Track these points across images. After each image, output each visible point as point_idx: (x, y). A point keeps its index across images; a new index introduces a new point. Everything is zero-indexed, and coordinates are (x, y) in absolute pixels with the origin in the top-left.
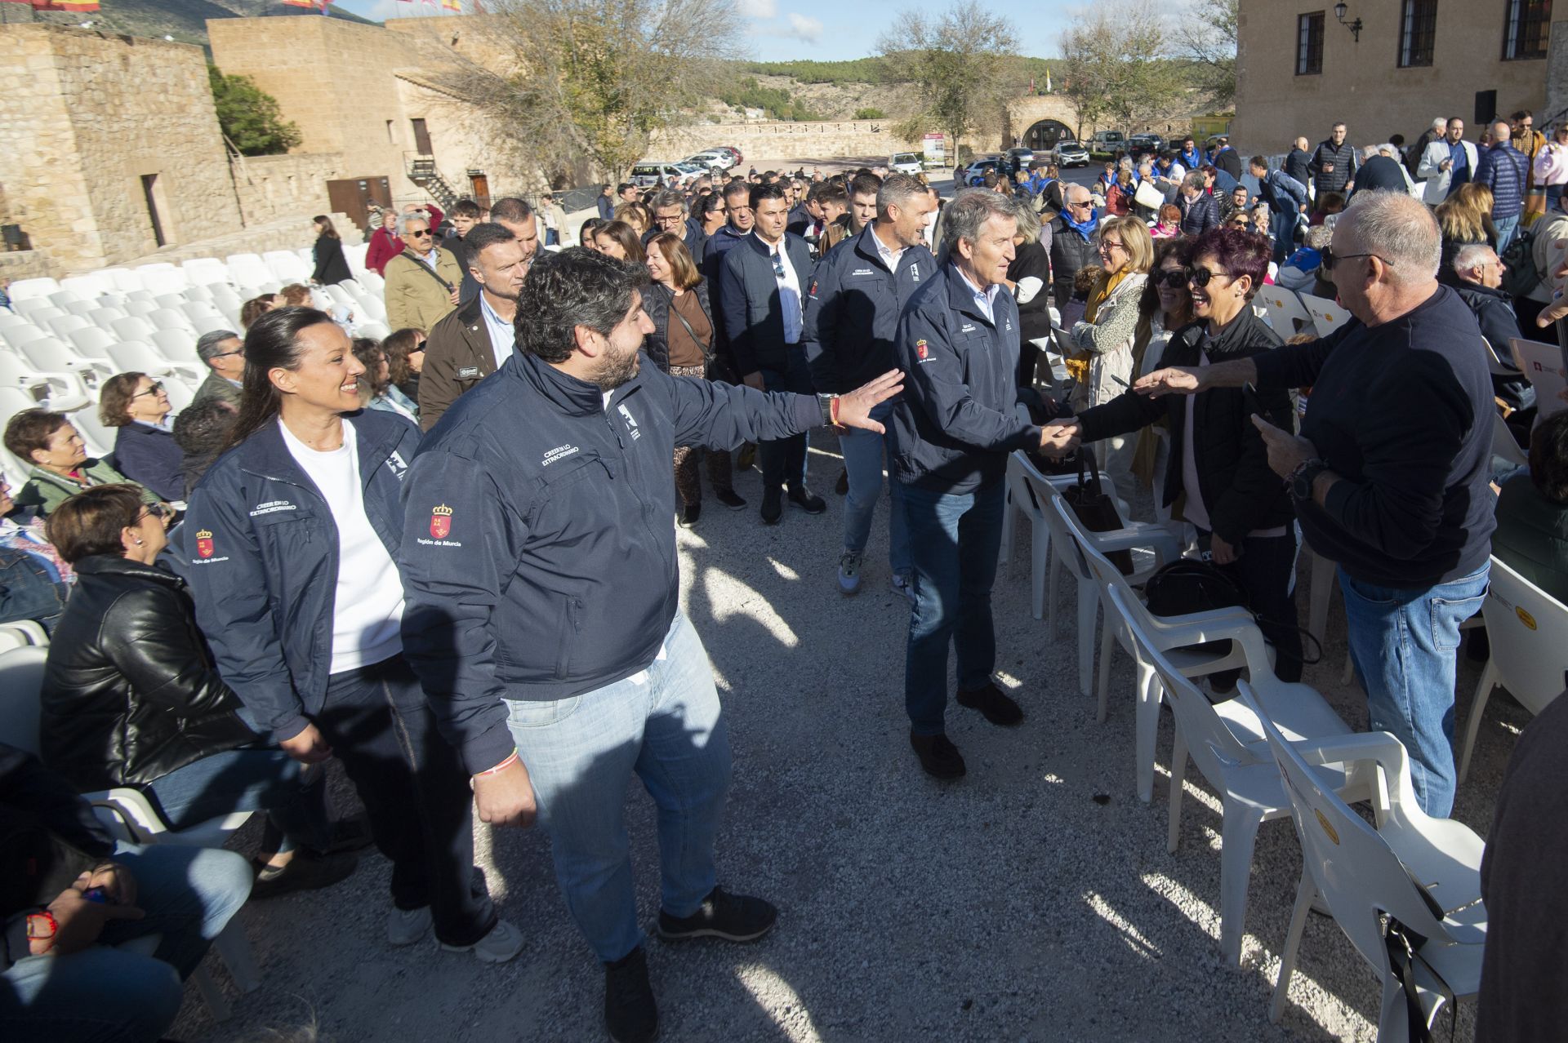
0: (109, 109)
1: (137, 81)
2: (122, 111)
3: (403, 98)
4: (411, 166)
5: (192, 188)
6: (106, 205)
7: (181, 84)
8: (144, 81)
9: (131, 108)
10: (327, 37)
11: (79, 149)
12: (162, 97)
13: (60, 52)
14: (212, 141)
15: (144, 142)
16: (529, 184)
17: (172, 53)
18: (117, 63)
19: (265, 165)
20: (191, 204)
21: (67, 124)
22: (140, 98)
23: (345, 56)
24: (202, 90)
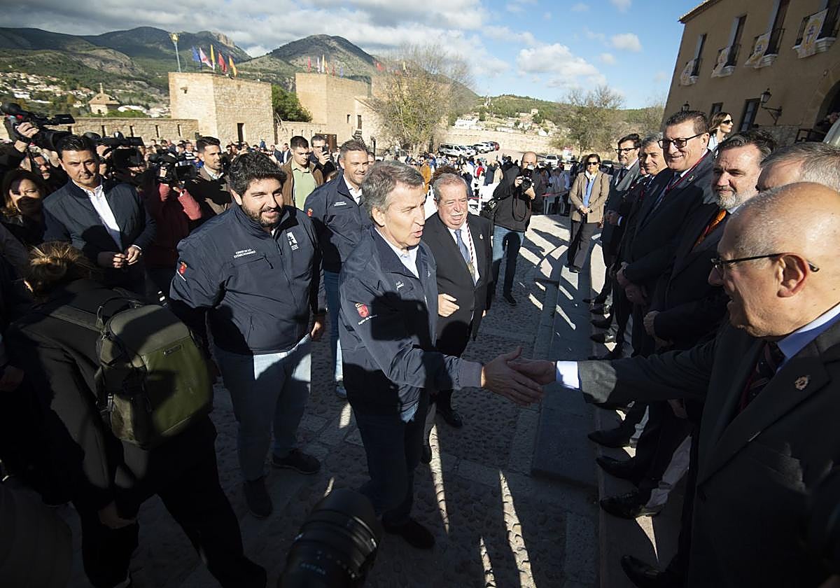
0: (230, 101)
1: (242, 93)
2: (234, 102)
3: (357, 107)
4: (354, 132)
5: (257, 129)
6: (223, 131)
7: (260, 95)
8: (245, 94)
9: (238, 101)
10: (328, 83)
11: (216, 112)
12: (251, 99)
13: (215, 83)
14: (268, 115)
15: (241, 112)
16: (391, 146)
17: (258, 85)
18: (236, 87)
19: (294, 125)
20: (255, 134)
21: (214, 105)
22: (242, 99)
23: (335, 90)
24: (267, 98)
